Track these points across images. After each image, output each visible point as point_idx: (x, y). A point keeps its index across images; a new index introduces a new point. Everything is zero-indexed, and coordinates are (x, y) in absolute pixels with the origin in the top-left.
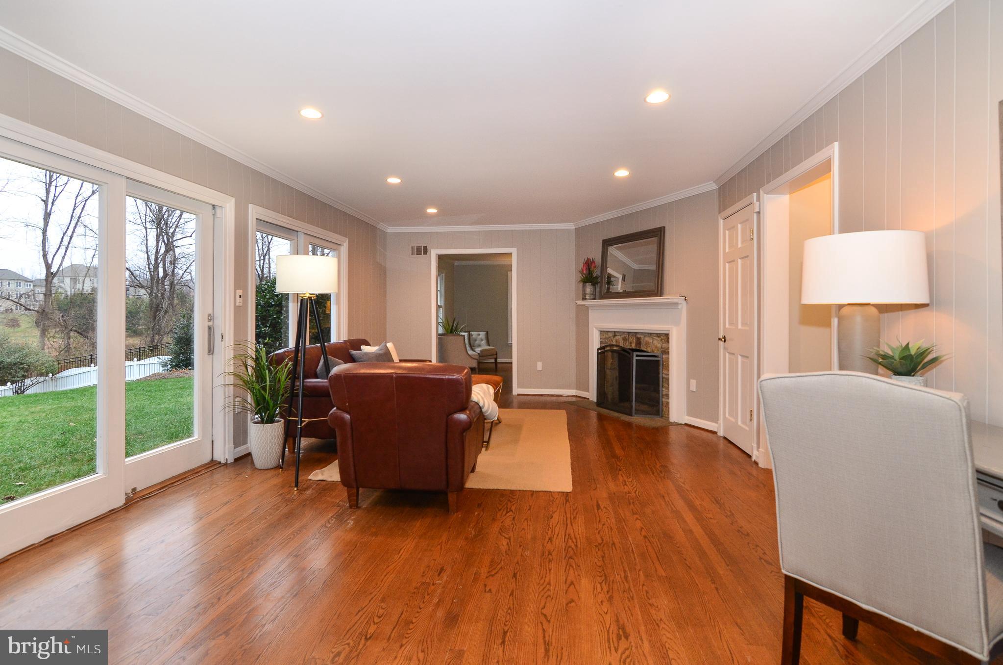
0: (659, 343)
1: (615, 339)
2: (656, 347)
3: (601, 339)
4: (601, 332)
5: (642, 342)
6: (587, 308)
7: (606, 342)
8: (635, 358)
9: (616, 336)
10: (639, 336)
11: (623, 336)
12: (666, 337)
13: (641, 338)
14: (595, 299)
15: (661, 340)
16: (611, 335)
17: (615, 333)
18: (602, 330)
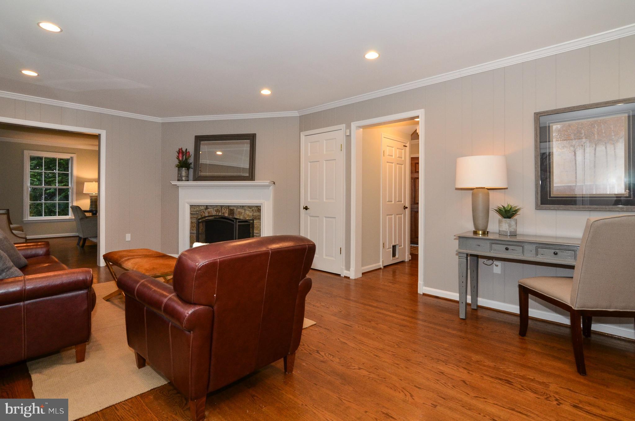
0: (250, 213)
1: (207, 211)
2: (248, 215)
3: (191, 211)
4: (191, 206)
5: (235, 212)
6: (177, 187)
7: (197, 213)
8: (238, 224)
9: (208, 208)
10: (232, 208)
11: (216, 209)
12: (258, 209)
13: (234, 209)
14: (188, 181)
15: (253, 210)
16: (203, 208)
17: (207, 207)
18: (192, 204)
